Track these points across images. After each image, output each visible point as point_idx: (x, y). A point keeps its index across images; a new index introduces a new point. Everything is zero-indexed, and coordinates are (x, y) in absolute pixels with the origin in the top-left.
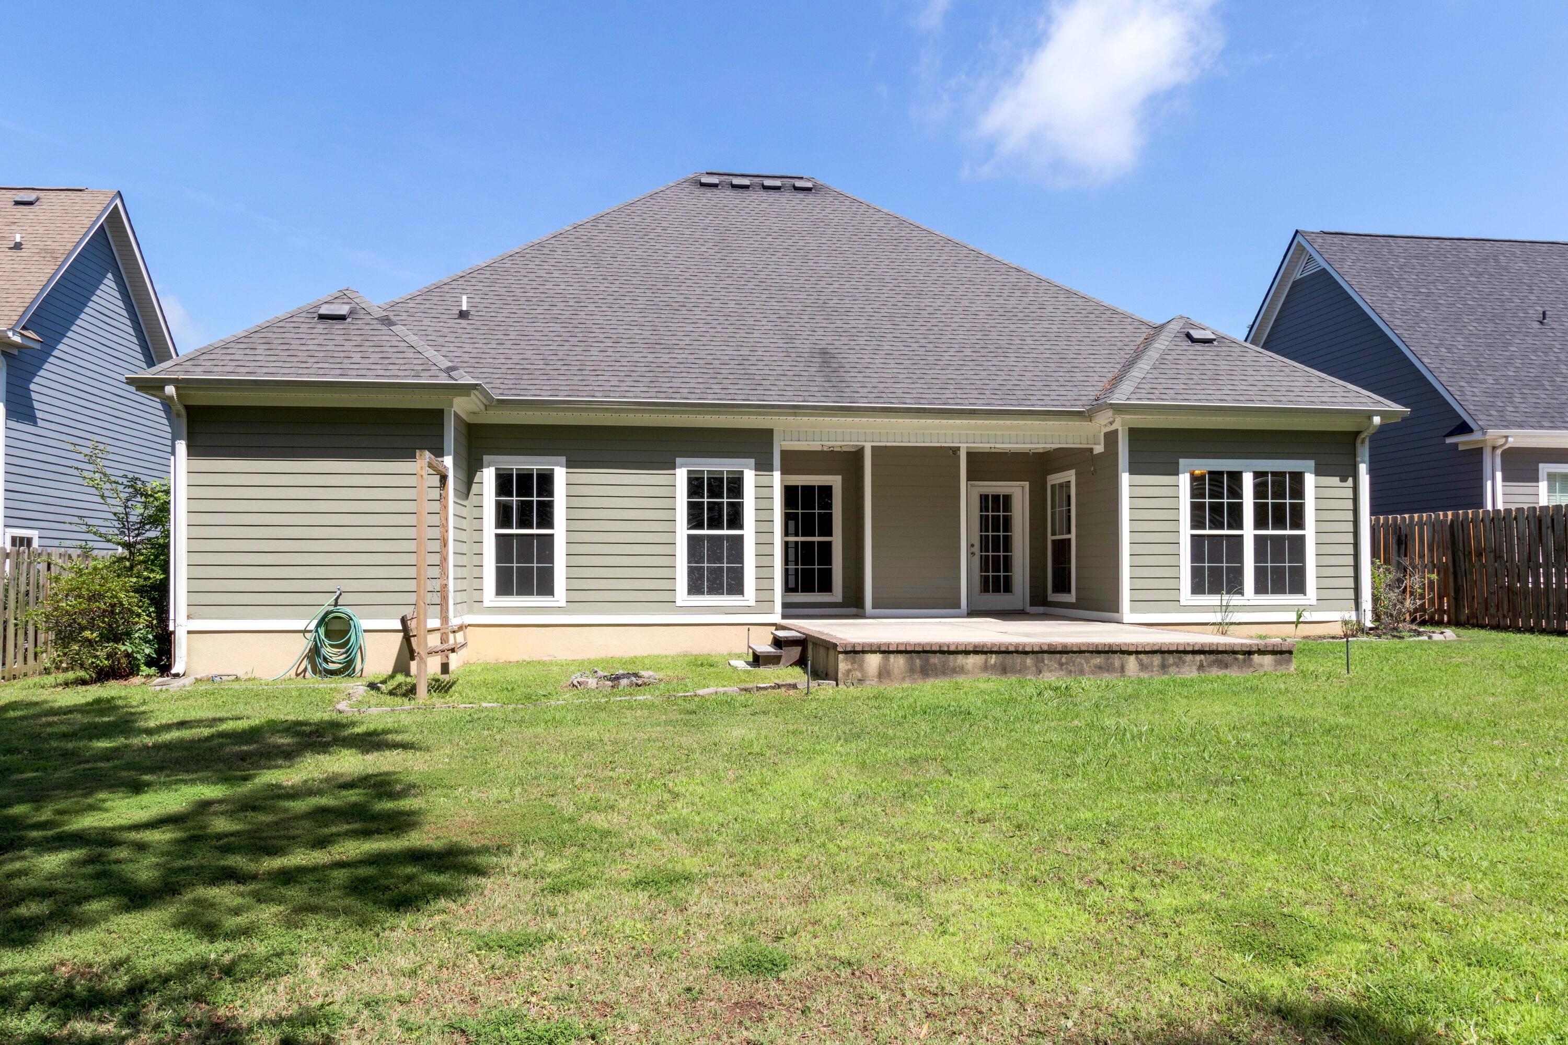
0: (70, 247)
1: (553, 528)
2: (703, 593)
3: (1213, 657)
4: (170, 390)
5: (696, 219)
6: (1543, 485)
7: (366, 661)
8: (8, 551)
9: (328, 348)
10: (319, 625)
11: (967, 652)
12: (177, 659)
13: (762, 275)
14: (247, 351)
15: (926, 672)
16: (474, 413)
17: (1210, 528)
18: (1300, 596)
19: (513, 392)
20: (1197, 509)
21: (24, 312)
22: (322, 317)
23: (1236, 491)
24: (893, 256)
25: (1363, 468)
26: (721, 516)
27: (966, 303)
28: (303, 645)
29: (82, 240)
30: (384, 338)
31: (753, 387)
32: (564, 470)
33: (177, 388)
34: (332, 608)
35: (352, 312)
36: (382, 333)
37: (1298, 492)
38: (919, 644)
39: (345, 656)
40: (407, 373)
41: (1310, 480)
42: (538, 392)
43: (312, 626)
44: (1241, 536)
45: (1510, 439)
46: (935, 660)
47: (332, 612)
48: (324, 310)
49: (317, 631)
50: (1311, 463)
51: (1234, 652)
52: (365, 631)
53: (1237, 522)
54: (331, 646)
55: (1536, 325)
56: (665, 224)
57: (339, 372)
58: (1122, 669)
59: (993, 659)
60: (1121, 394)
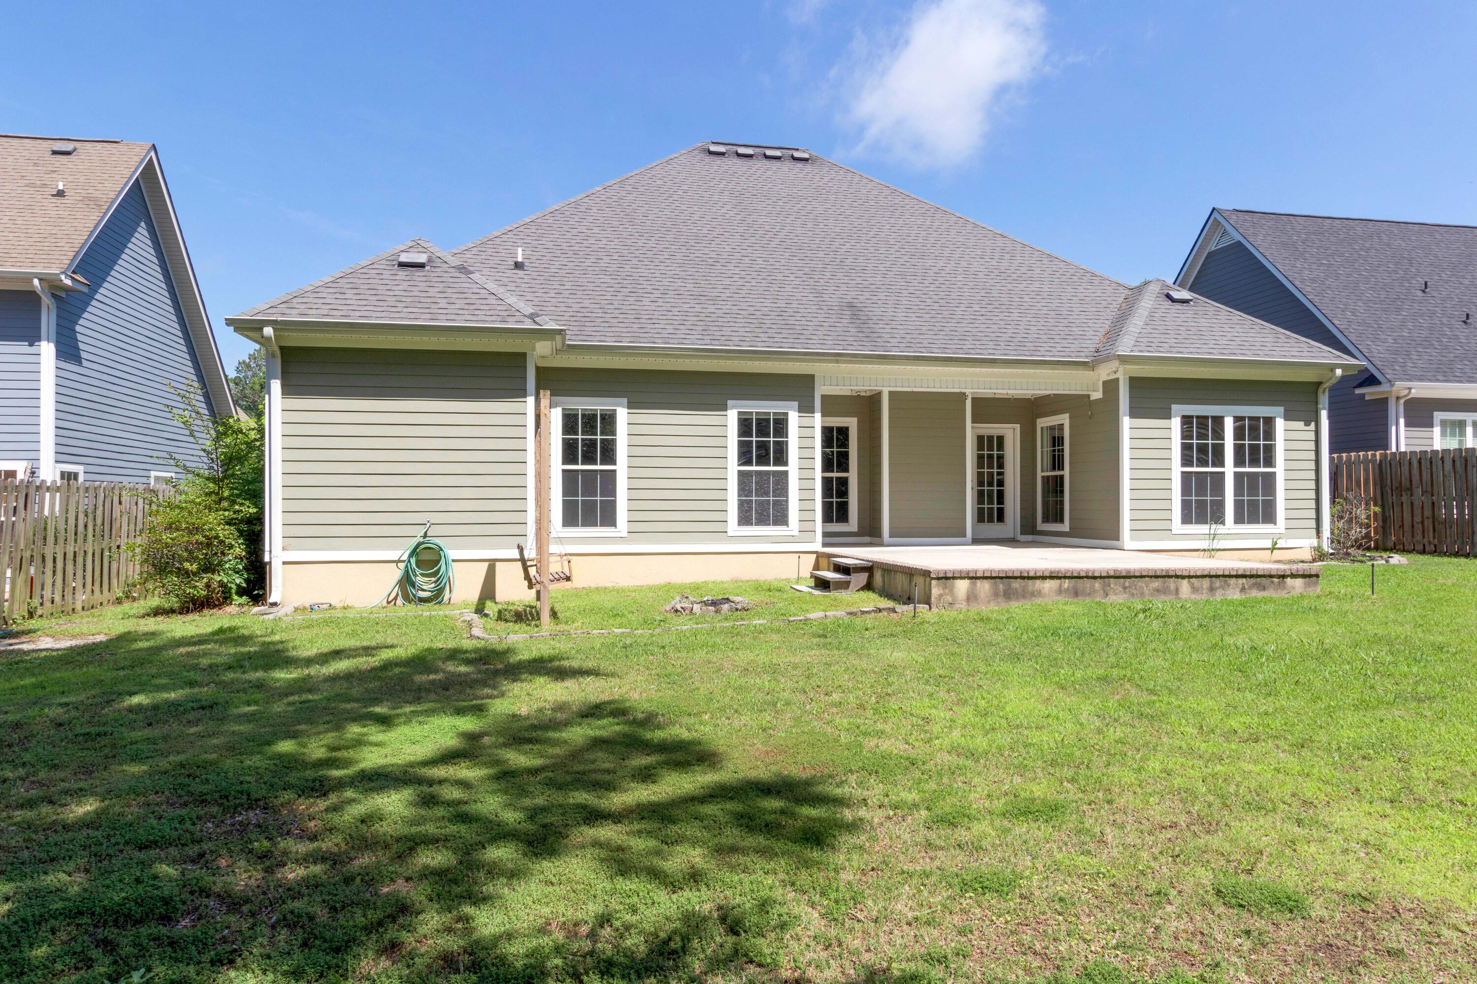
0: (112, 195)
1: (615, 464)
2: (752, 524)
3: (1253, 580)
4: (268, 331)
5: (712, 184)
6: (1437, 430)
7: (454, 589)
9: (413, 294)
10: (411, 556)
11: (1044, 578)
12: (273, 589)
13: (781, 235)
14: (337, 296)
15: (1008, 595)
16: (543, 357)
17: (1197, 466)
18: (1271, 526)
19: (581, 337)
20: (1186, 448)
21: (75, 256)
22: (402, 265)
23: (1219, 434)
24: (892, 221)
25: (1324, 414)
26: (768, 454)
27: (965, 264)
28: (396, 573)
29: (123, 189)
30: (464, 285)
31: (796, 336)
32: (626, 410)
33: (274, 329)
34: (422, 540)
35: (430, 260)
36: (462, 280)
37: (1270, 434)
38: (1003, 571)
39: (433, 585)
40: (493, 318)
41: (1280, 424)
42: (603, 338)
43: (405, 557)
44: (1223, 473)
45: (1413, 391)
46: (1016, 584)
47: (423, 543)
48: (404, 258)
49: (409, 561)
50: (1281, 409)
51: (1271, 576)
52: (454, 561)
53: (1219, 460)
54: (422, 575)
55: (1420, 293)
56: (685, 187)
57: (429, 316)
58: (1177, 590)
59: (1066, 584)
60: (1125, 347)
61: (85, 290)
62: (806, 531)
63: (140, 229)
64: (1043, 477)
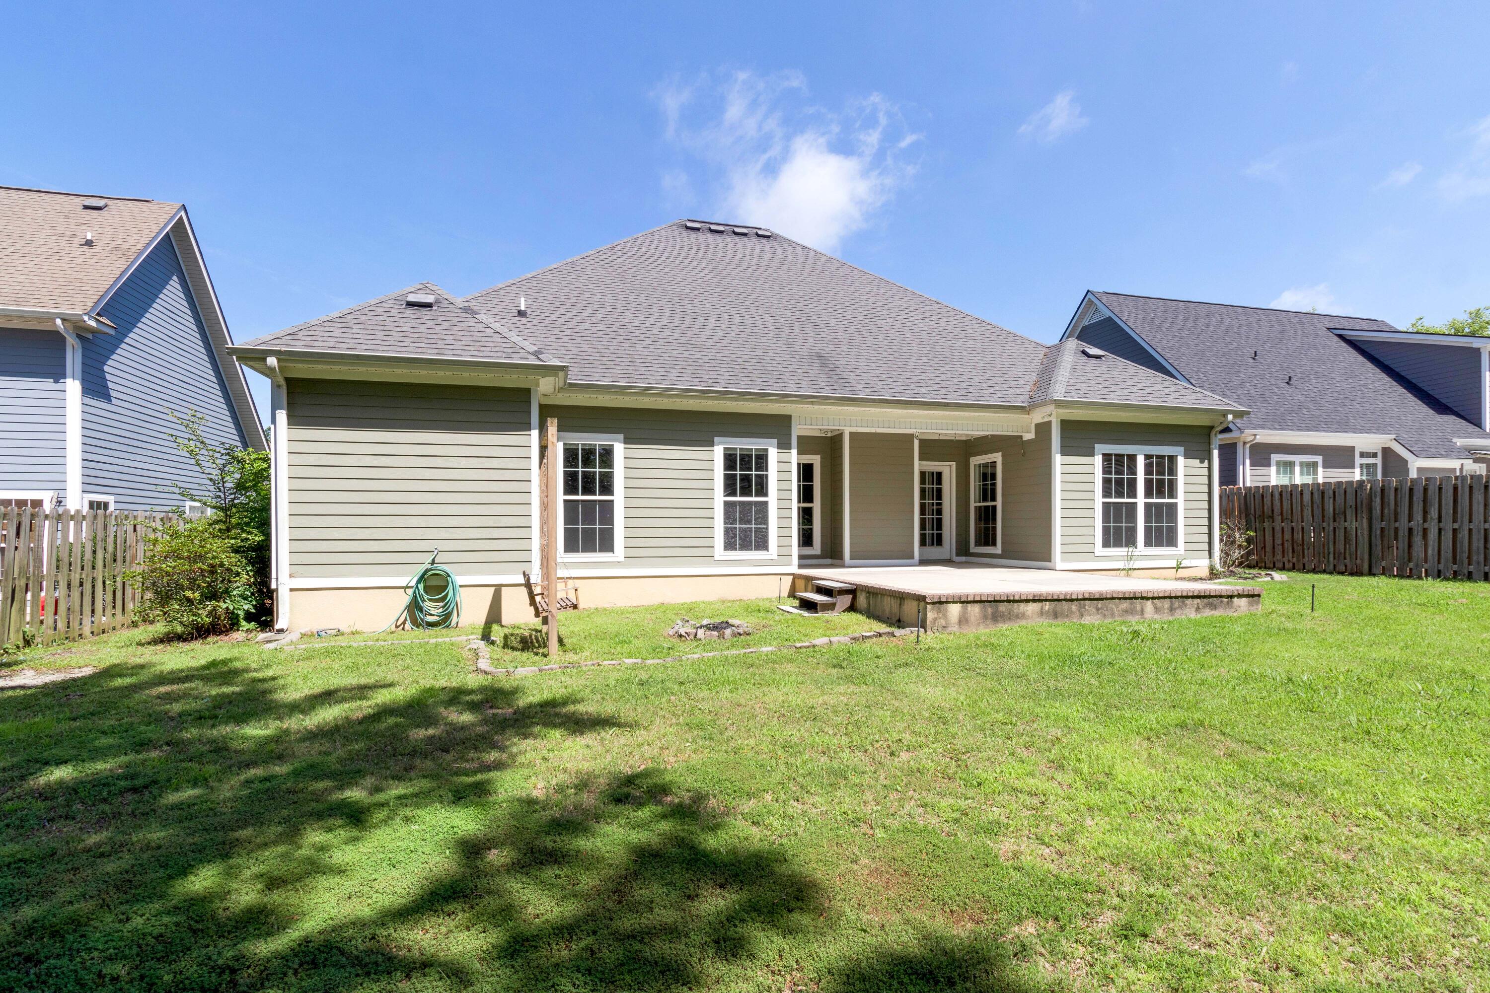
0: (140, 247)
1: (613, 495)
2: (736, 549)
3: (1205, 601)
4: (272, 361)
5: (690, 253)
6: (1273, 469)
7: (462, 614)
8: (84, 514)
9: (420, 330)
10: (419, 582)
11: (1027, 601)
12: (280, 615)
13: (753, 296)
14: (344, 330)
15: (996, 618)
16: (545, 395)
17: (1115, 497)
18: (1173, 548)
19: (580, 377)
20: (1107, 482)
21: (99, 300)
22: (410, 304)
23: (1133, 470)
24: (845, 288)
25: (1216, 453)
26: (751, 486)
27: (910, 324)
28: (405, 599)
29: (151, 242)
30: (470, 324)
31: (775, 380)
32: (622, 445)
33: (279, 360)
34: (429, 566)
35: (437, 301)
36: (467, 320)
37: (1172, 471)
39: (441, 610)
40: (499, 354)
41: (1181, 461)
42: (601, 379)
43: (413, 583)
44: (1136, 503)
45: (1258, 437)
46: (1003, 607)
47: (431, 570)
48: (412, 298)
49: (417, 587)
50: (1181, 449)
51: (1221, 596)
52: (461, 586)
53: (1133, 493)
54: (429, 600)
55: (1251, 360)
56: (667, 254)
57: (436, 351)
58: (1142, 610)
59: (1047, 606)
60: (1059, 392)
61: (112, 332)
62: (784, 555)
63: (171, 282)
64: (976, 507)
